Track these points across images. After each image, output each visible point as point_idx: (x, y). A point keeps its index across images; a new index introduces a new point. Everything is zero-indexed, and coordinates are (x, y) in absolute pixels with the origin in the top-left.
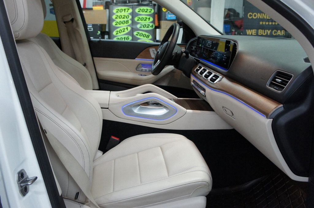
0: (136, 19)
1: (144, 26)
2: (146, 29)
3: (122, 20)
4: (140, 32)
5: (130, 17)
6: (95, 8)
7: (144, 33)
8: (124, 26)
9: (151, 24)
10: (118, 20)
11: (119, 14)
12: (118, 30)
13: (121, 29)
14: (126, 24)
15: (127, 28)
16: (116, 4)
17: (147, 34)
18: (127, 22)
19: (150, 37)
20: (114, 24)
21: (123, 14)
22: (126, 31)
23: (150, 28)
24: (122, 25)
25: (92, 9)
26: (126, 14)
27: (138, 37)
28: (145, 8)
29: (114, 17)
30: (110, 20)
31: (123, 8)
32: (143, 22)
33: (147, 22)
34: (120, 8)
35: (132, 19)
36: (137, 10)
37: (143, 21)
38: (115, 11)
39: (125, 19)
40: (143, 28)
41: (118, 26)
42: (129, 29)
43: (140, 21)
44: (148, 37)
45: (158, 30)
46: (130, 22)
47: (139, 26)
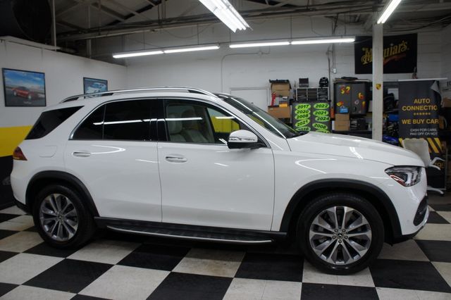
0: (314, 113)
1: (322, 119)
2: (322, 121)
3: (302, 114)
4: (318, 124)
5: (309, 112)
6: (280, 105)
7: (321, 124)
8: (304, 119)
9: (327, 117)
10: (299, 114)
11: (300, 109)
12: (300, 122)
13: (302, 121)
15: (307, 121)
16: (298, 102)
17: (324, 125)
18: (307, 115)
19: (327, 128)
20: (296, 117)
21: (303, 109)
22: (306, 123)
23: (326, 120)
24: (302, 118)
25: (278, 106)
26: (306, 109)
27: (316, 128)
28: (322, 104)
29: (296, 112)
30: (293, 115)
31: (304, 105)
32: (320, 116)
33: (324, 115)
34: (301, 105)
35: (311, 114)
36: (315, 106)
38: (297, 107)
39: (305, 114)
40: (320, 121)
41: (300, 119)
42: (309, 121)
43: (317, 115)
44: (324, 127)
45: (333, 122)
46: (309, 116)
47: (316, 119)
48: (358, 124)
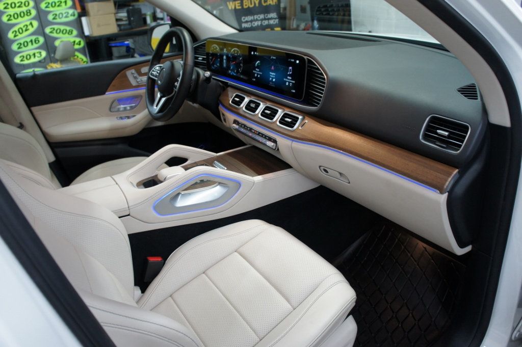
0: (43, 6)
1: (60, 16)
2: (64, 20)
3: (18, 10)
4: (56, 27)
5: (32, 3)
7: (62, 28)
8: (25, 20)
9: (71, 11)
10: (11, 11)
12: (16, 28)
13: (21, 26)
14: (26, 18)
15: (31, 24)
17: (68, 28)
18: (29, 13)
19: (75, 32)
20: (5, 19)
22: (31, 30)
23: (71, 18)
24: (20, 19)
27: (55, 35)
32: (57, 10)
33: (64, 9)
35: (37, 7)
37: (56, 8)
39: (24, 9)
40: (58, 20)
41: (14, 21)
42: (36, 24)
43: (51, 9)
44: (70, 32)
45: (84, 19)
46: (34, 12)
47: (50, 17)
48: (129, 17)
